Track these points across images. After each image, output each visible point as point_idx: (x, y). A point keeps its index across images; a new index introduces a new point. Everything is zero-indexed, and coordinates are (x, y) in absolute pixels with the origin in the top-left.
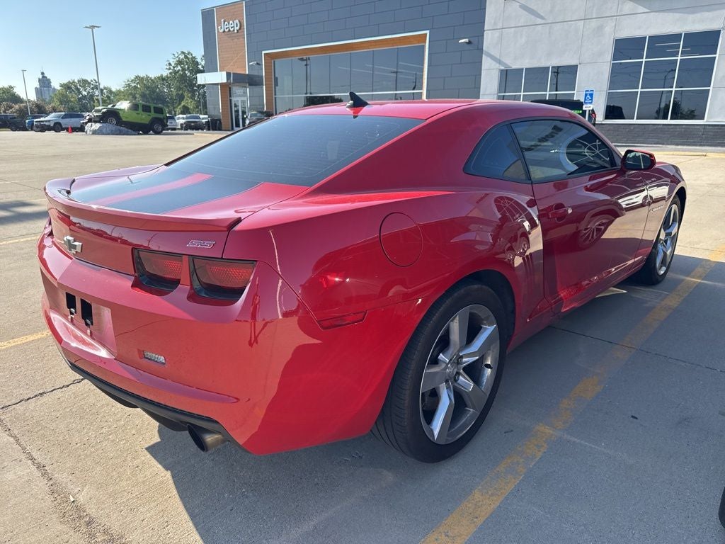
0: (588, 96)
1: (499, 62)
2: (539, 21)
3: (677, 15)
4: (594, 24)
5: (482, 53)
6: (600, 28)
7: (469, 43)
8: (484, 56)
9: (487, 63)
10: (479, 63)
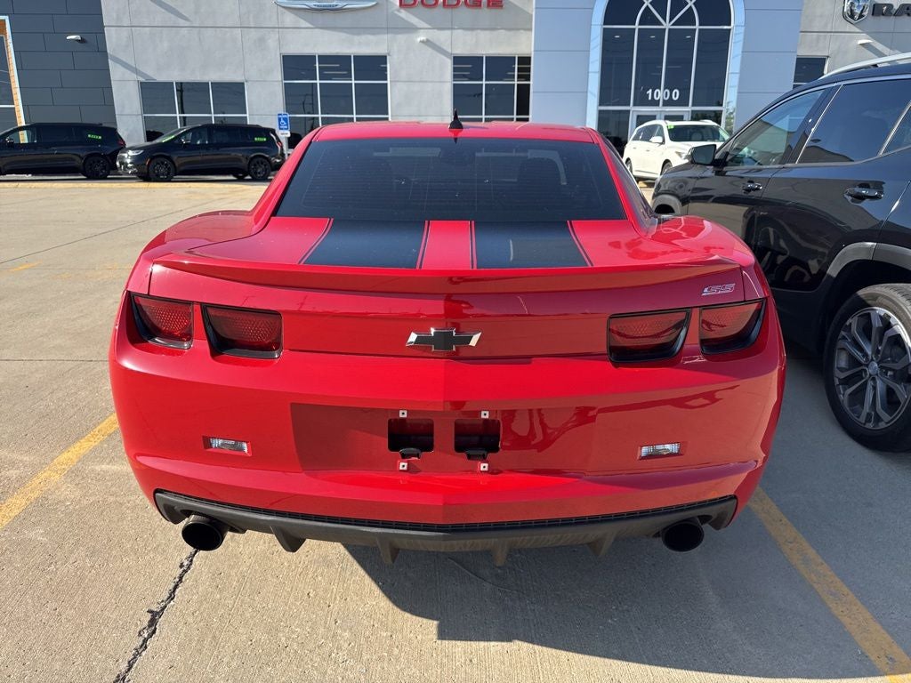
0: (282, 121)
1: (136, 71)
2: (182, 22)
3: (343, 35)
4: (254, 34)
5: (107, 59)
6: (262, 40)
7: (82, 41)
8: (110, 62)
9: (116, 72)
10: (106, 70)
